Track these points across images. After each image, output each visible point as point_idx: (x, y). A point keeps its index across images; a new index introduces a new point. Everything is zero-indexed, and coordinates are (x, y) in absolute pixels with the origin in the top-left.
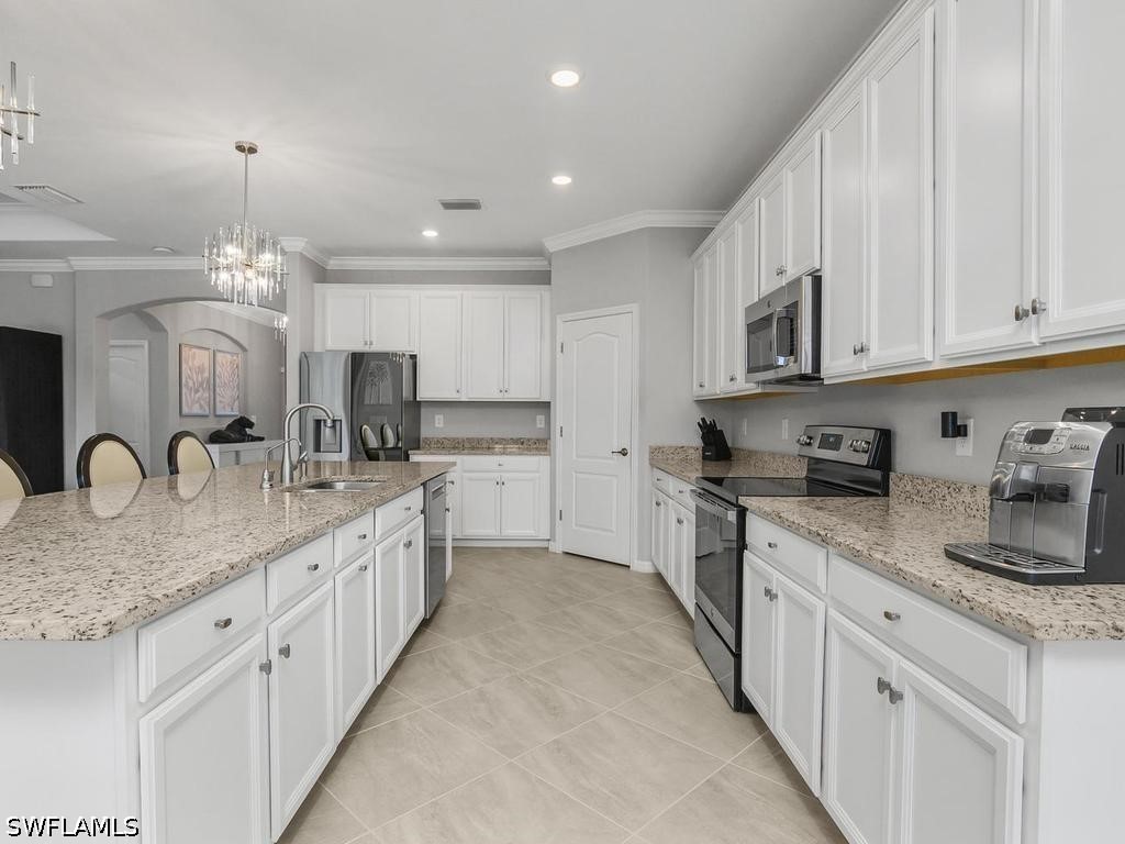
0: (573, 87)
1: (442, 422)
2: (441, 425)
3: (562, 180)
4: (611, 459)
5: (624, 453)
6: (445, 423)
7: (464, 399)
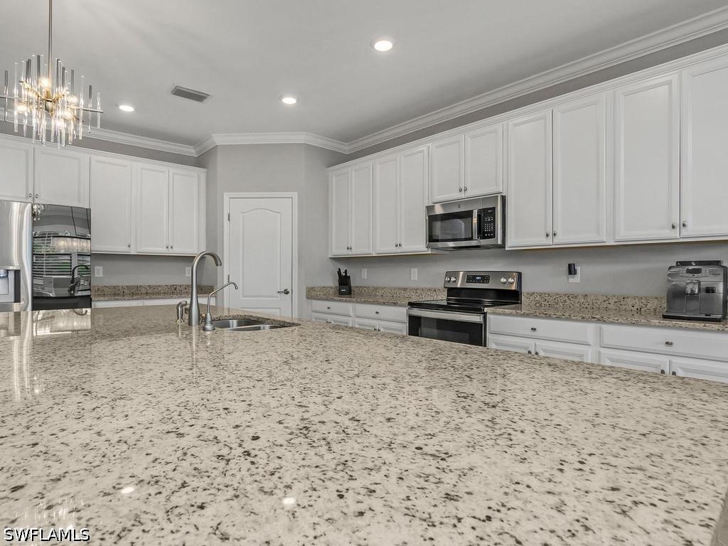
0: (390, 50)
1: (101, 272)
2: (101, 275)
3: (289, 101)
4: (276, 297)
5: (286, 292)
6: (103, 273)
7: (133, 253)
